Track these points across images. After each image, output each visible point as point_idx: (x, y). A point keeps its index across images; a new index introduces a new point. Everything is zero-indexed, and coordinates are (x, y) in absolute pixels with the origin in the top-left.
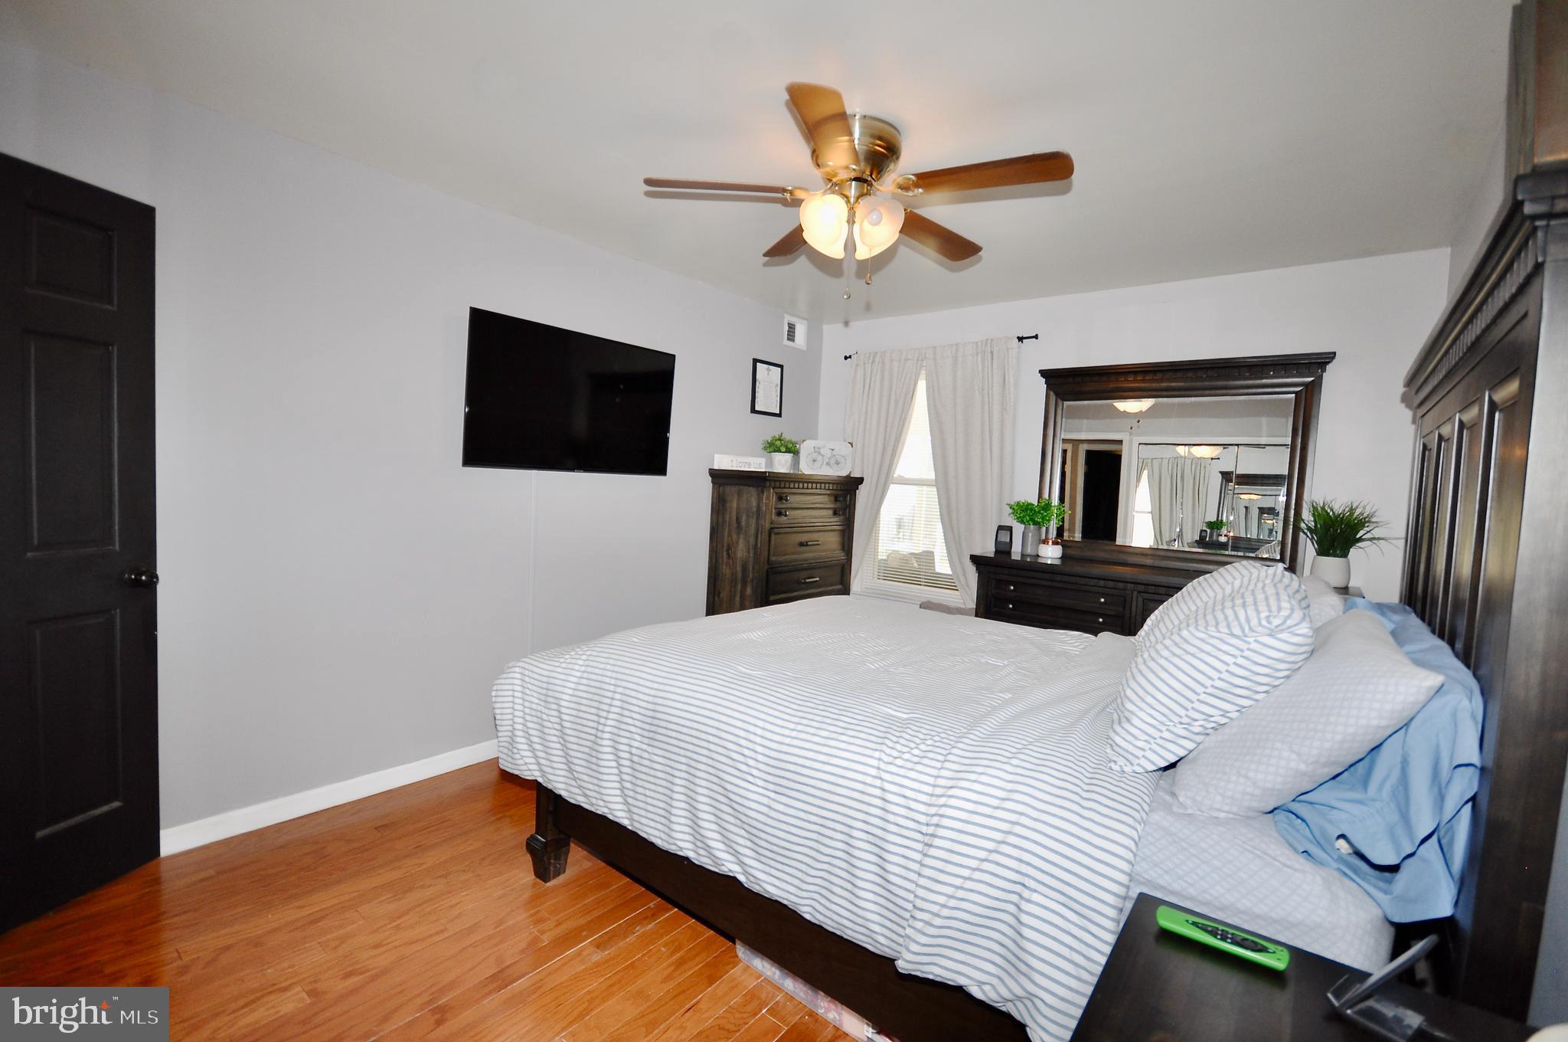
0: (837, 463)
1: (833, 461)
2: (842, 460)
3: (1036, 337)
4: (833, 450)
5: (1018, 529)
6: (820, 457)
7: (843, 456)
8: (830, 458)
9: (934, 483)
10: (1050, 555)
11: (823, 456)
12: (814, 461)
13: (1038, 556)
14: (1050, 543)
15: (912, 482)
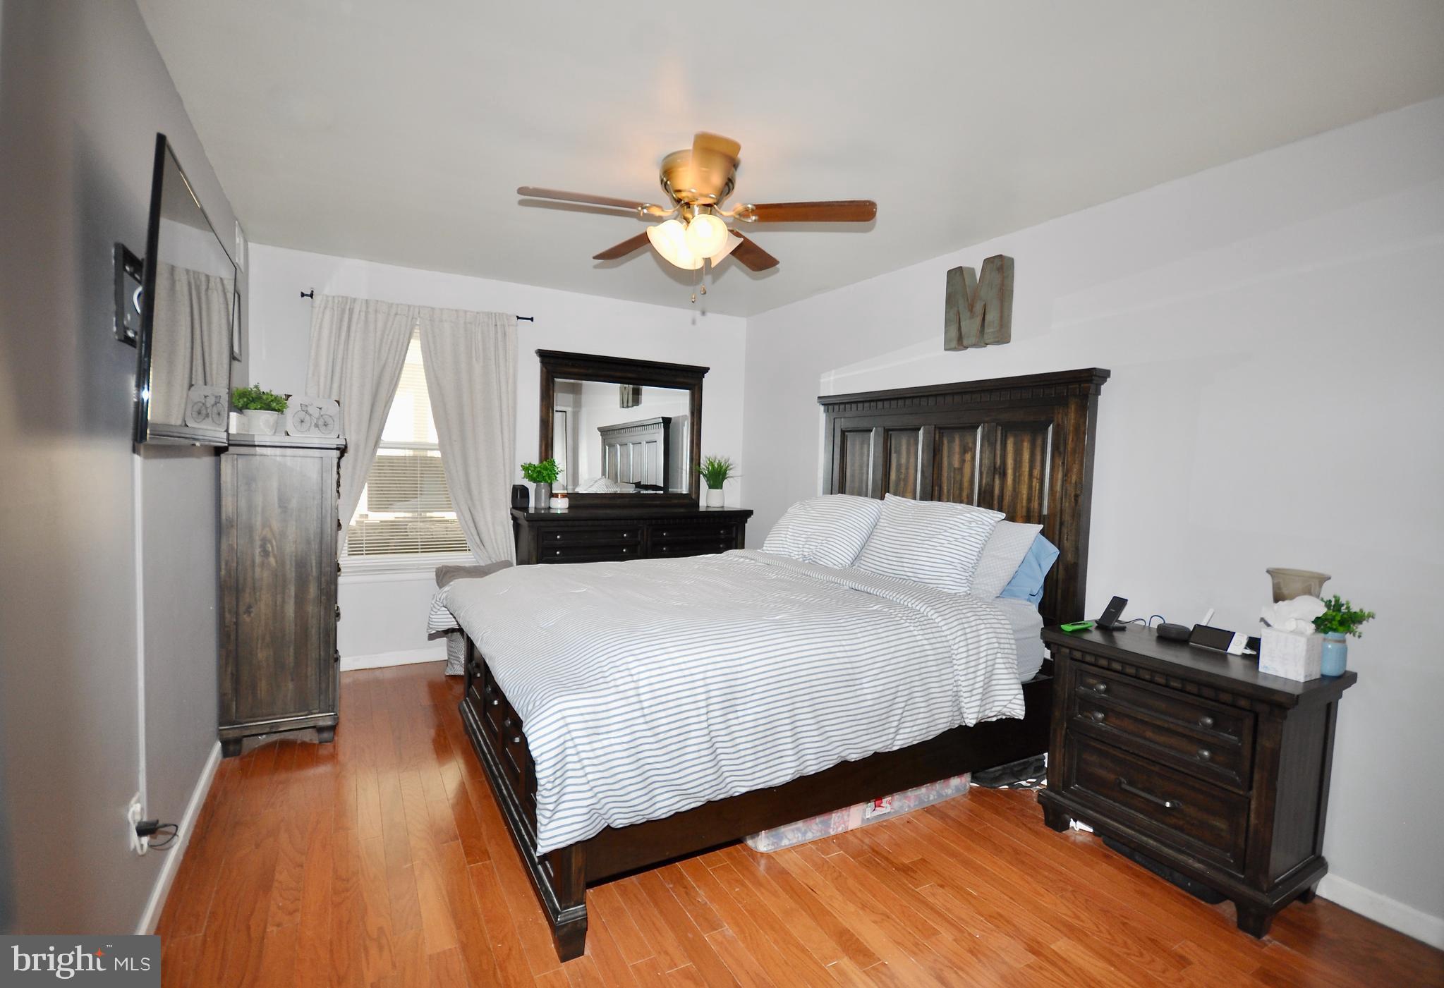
0: (326, 425)
1: (321, 423)
2: (329, 421)
3: (532, 319)
4: (320, 409)
5: (531, 486)
6: (308, 418)
7: (331, 417)
8: (318, 419)
9: (437, 447)
10: (559, 506)
11: (311, 415)
12: (302, 421)
13: (550, 508)
14: (559, 497)
15: (402, 446)
